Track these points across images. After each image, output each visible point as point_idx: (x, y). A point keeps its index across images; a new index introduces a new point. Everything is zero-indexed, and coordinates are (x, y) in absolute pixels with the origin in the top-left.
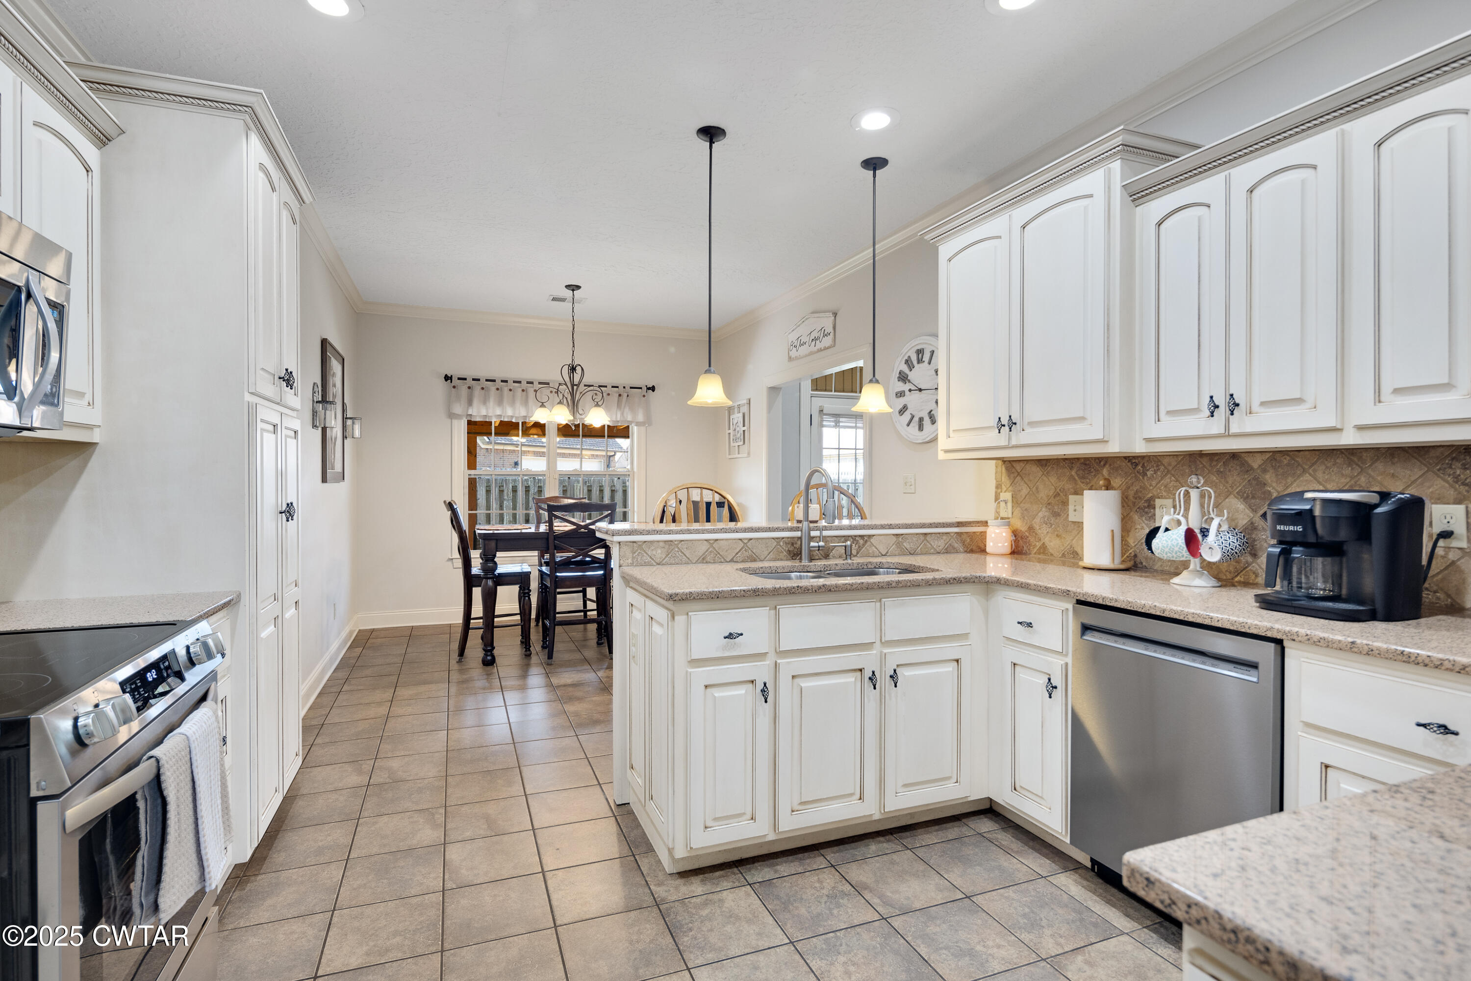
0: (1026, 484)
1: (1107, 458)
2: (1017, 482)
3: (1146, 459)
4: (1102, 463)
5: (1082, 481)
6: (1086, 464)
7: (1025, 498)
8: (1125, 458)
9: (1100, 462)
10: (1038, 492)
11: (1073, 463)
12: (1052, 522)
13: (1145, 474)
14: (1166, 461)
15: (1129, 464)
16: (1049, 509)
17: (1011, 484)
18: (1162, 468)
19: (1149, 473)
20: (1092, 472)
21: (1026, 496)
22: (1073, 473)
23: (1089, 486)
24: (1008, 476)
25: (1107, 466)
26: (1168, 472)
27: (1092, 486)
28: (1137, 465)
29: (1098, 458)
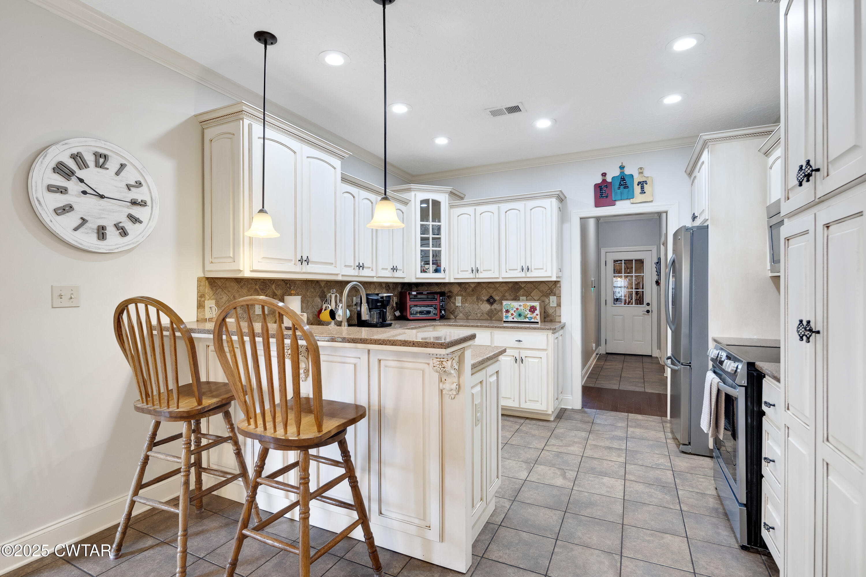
0: (226, 294)
1: (275, 280)
2: (218, 293)
3: (291, 281)
4: (272, 282)
5: (262, 291)
6: (264, 282)
7: (225, 303)
8: (282, 280)
9: (271, 282)
10: (235, 299)
11: (257, 282)
12: (244, 316)
13: (290, 288)
14: (297, 283)
15: (284, 283)
16: (243, 309)
17: (214, 294)
18: (296, 285)
19: (292, 288)
20: (267, 287)
21: (226, 302)
22: (257, 287)
23: (266, 294)
24: (211, 289)
25: (274, 284)
26: (298, 288)
27: (267, 294)
28: (287, 284)
29: (270, 280)
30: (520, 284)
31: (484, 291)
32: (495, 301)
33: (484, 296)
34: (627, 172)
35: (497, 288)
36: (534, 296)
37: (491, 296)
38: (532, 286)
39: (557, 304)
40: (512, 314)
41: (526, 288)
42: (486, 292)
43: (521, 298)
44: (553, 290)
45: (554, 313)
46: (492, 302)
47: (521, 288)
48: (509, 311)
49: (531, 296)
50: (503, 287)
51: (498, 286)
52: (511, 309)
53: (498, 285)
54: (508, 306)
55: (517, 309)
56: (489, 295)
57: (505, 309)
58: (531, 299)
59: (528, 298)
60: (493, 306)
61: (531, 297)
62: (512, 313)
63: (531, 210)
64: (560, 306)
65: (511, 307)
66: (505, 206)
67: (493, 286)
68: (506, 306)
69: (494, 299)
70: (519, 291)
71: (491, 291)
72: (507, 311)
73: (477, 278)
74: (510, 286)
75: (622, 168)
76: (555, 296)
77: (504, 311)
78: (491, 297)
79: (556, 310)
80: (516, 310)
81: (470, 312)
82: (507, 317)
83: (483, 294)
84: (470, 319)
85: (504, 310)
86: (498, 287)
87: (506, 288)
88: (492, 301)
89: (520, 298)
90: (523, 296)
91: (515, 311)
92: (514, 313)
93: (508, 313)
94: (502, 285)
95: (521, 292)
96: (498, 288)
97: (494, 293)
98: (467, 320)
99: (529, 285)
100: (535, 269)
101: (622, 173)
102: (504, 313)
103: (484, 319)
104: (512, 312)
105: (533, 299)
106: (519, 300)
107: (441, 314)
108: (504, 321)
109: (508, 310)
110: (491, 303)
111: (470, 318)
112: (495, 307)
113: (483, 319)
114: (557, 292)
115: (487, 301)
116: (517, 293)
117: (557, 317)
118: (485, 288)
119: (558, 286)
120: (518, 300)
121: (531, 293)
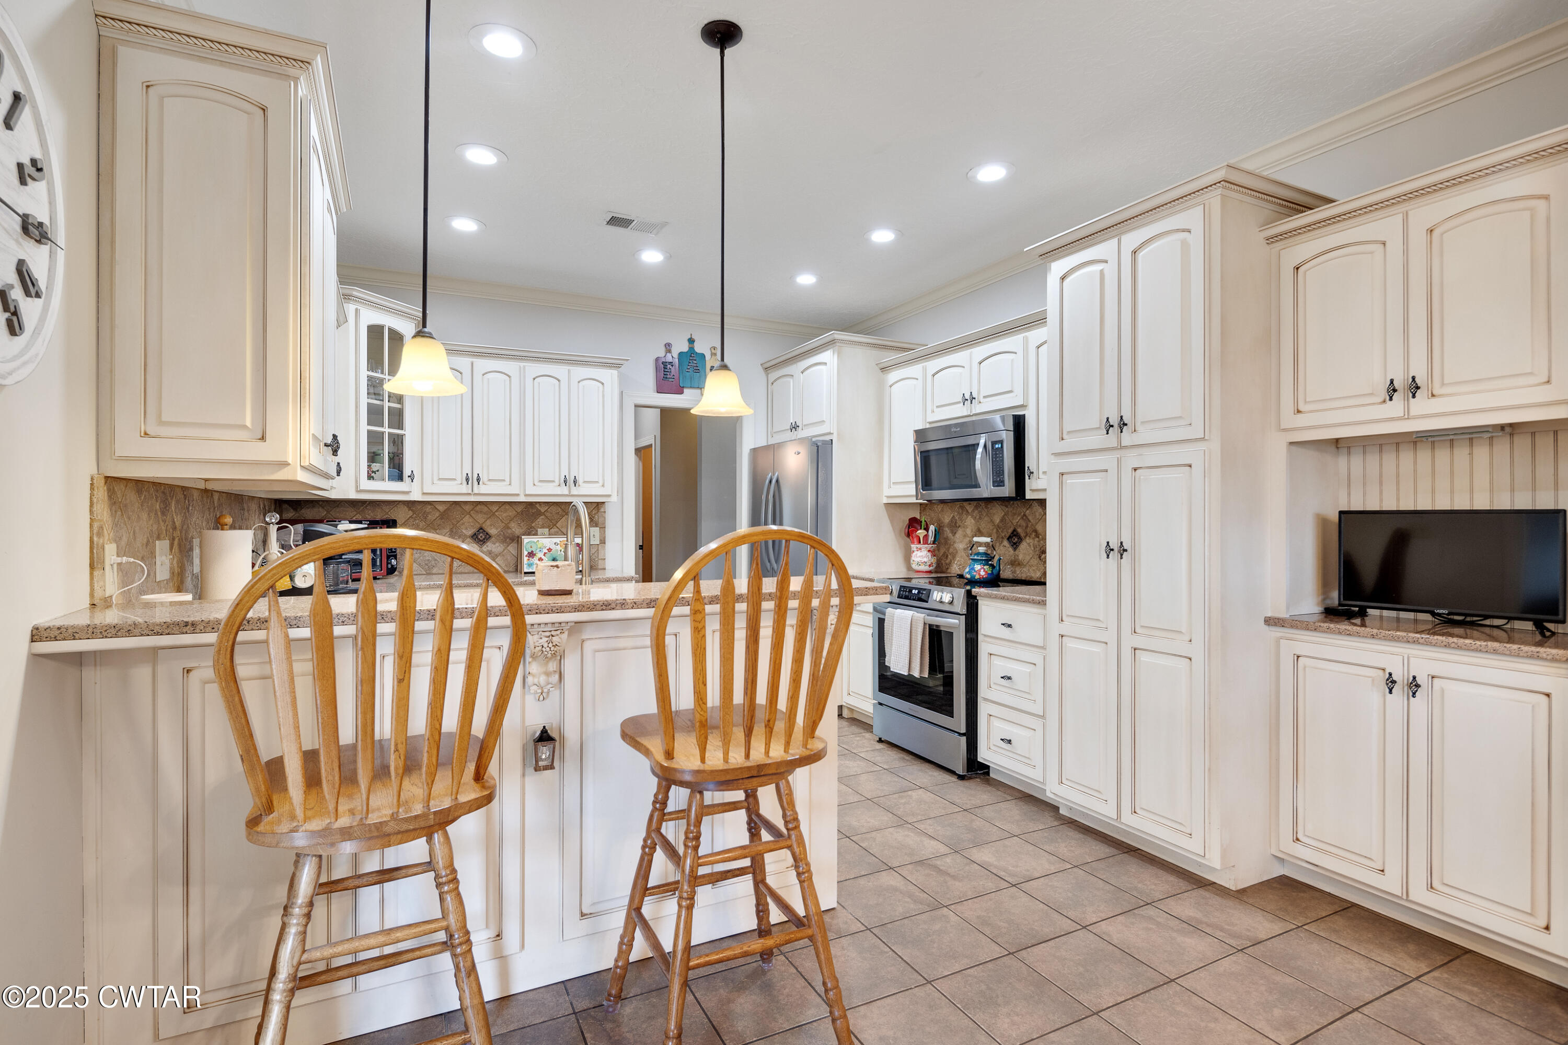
0: (126, 525)
2: (118, 523)
17: (112, 525)
24: (110, 510)
30: (538, 506)
31: (467, 519)
32: (490, 537)
33: (466, 529)
34: (698, 348)
35: (494, 514)
36: (562, 527)
37: (481, 529)
38: (560, 509)
39: (601, 540)
40: (541, 559)
41: (548, 514)
42: (471, 520)
43: (540, 531)
44: (594, 517)
45: (596, 555)
46: (484, 539)
47: (539, 513)
48: (535, 555)
49: (557, 528)
50: (506, 511)
51: (496, 509)
52: (538, 550)
53: (494, 508)
54: (533, 545)
55: (550, 550)
56: (478, 526)
57: (526, 550)
58: (558, 532)
59: (553, 530)
60: (485, 546)
61: (556, 530)
62: (539, 557)
63: (579, 382)
64: (605, 543)
65: (539, 546)
66: (534, 369)
67: (485, 509)
68: (529, 545)
69: (487, 533)
70: (536, 519)
71: (480, 518)
72: (531, 555)
73: (475, 494)
74: (519, 509)
75: (691, 341)
76: (597, 527)
77: (525, 555)
78: (482, 531)
79: (598, 550)
80: (547, 551)
81: (436, 560)
82: (530, 565)
83: (463, 524)
84: (436, 574)
85: (526, 553)
86: (496, 511)
87: (511, 513)
88: (483, 537)
89: (537, 531)
90: (543, 527)
91: (545, 553)
92: (543, 557)
93: (533, 558)
94: (503, 507)
95: (540, 520)
96: (496, 513)
97: (488, 522)
98: (428, 577)
99: (554, 509)
100: (585, 482)
101: (692, 349)
102: (525, 559)
103: (466, 571)
104: (540, 555)
105: (560, 532)
106: (536, 534)
107: (390, 566)
108: (525, 573)
109: (532, 551)
110: (481, 541)
111: (435, 571)
112: (489, 548)
113: (463, 571)
114: (601, 520)
115: (472, 537)
116: (532, 522)
117: (600, 561)
118: (469, 513)
119: (602, 510)
120: (534, 535)
121: (557, 522)
